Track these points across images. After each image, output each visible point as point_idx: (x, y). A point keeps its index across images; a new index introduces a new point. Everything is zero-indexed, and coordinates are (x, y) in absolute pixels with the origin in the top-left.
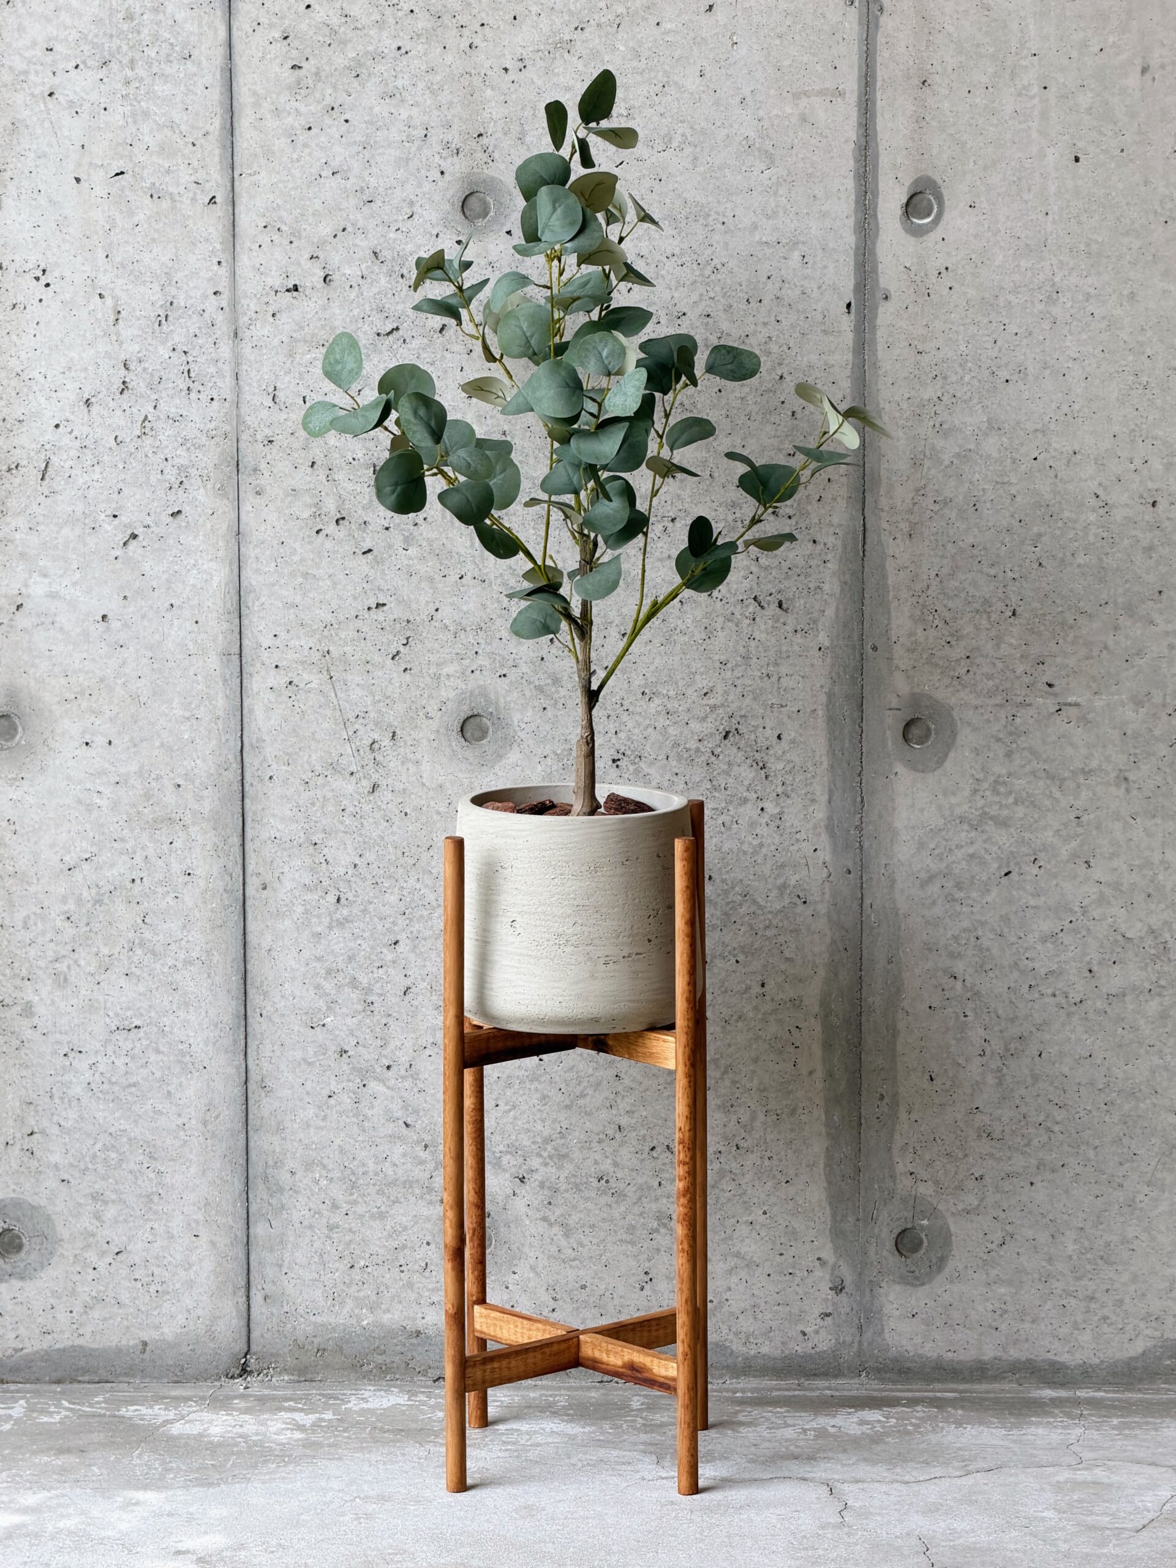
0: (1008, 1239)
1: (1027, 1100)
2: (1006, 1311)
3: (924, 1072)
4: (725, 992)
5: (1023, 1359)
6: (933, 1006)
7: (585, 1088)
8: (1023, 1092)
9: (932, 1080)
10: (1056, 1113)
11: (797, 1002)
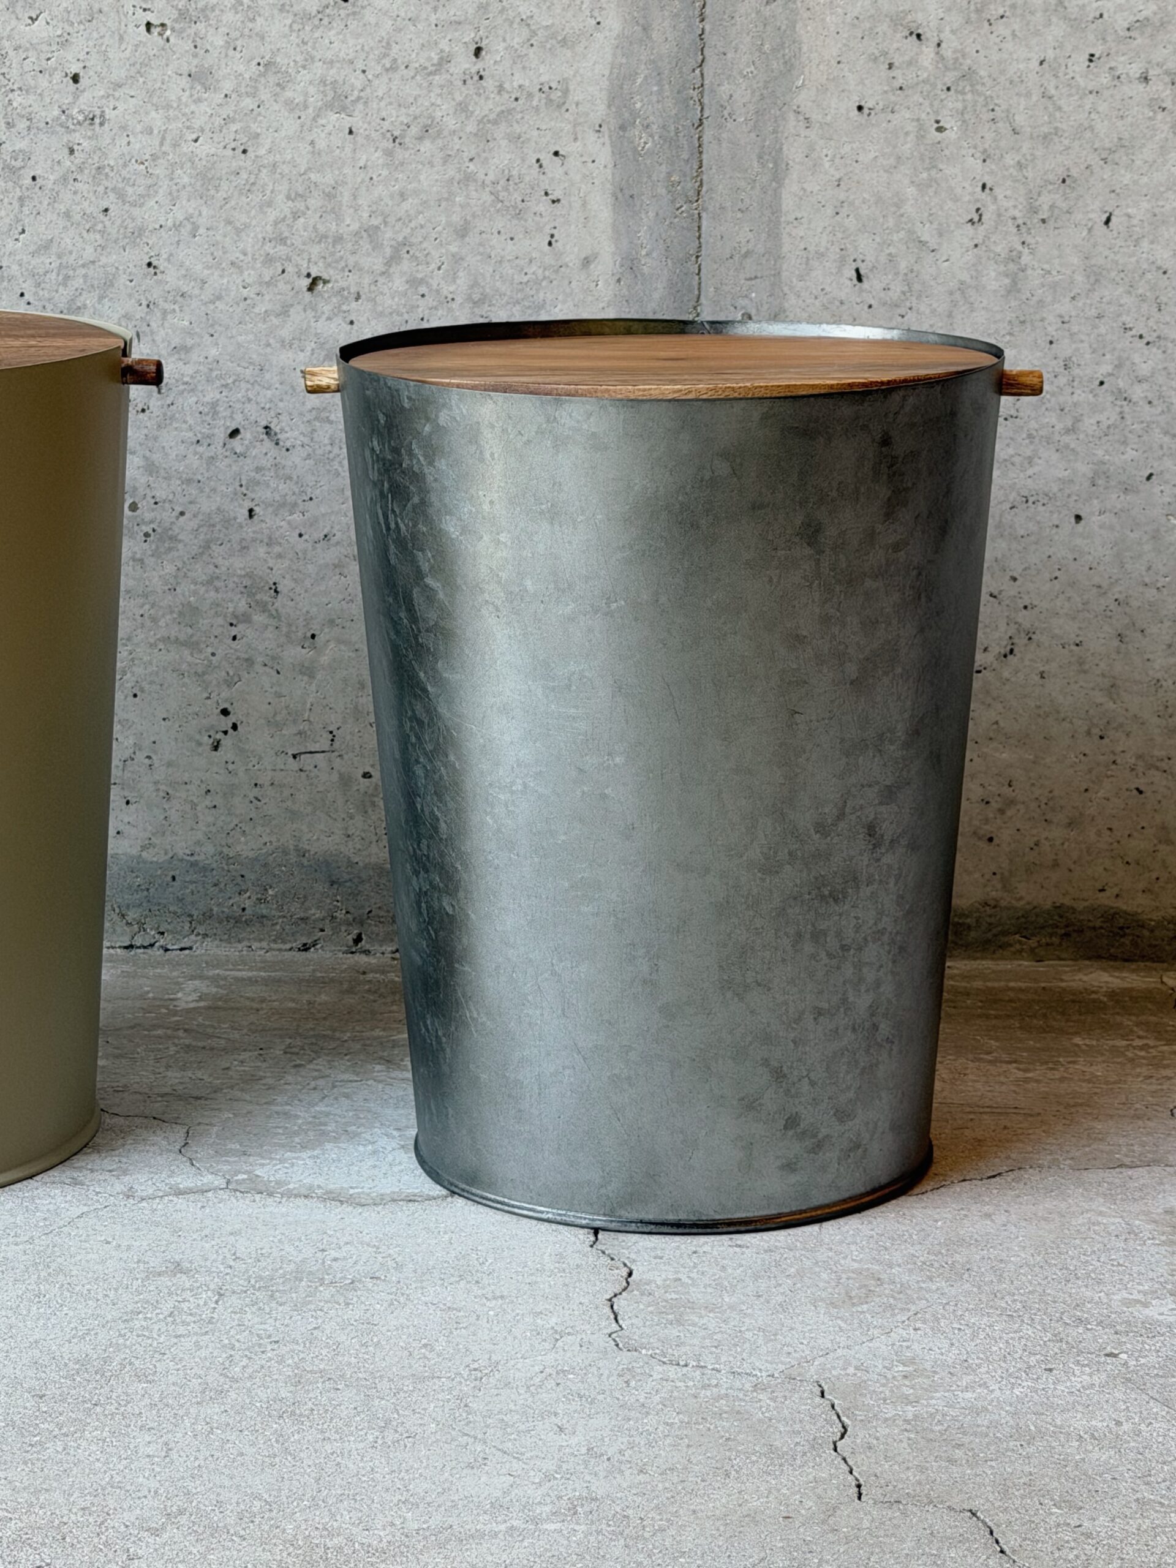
0: (1021, 641)
1: (1075, 329)
2: (1012, 802)
3: (842, 261)
4: (393, 68)
5: (1048, 905)
6: (866, 106)
7: (79, 292)
8: (1065, 307)
9: (859, 278)
10: (1137, 358)
11: (556, 96)
